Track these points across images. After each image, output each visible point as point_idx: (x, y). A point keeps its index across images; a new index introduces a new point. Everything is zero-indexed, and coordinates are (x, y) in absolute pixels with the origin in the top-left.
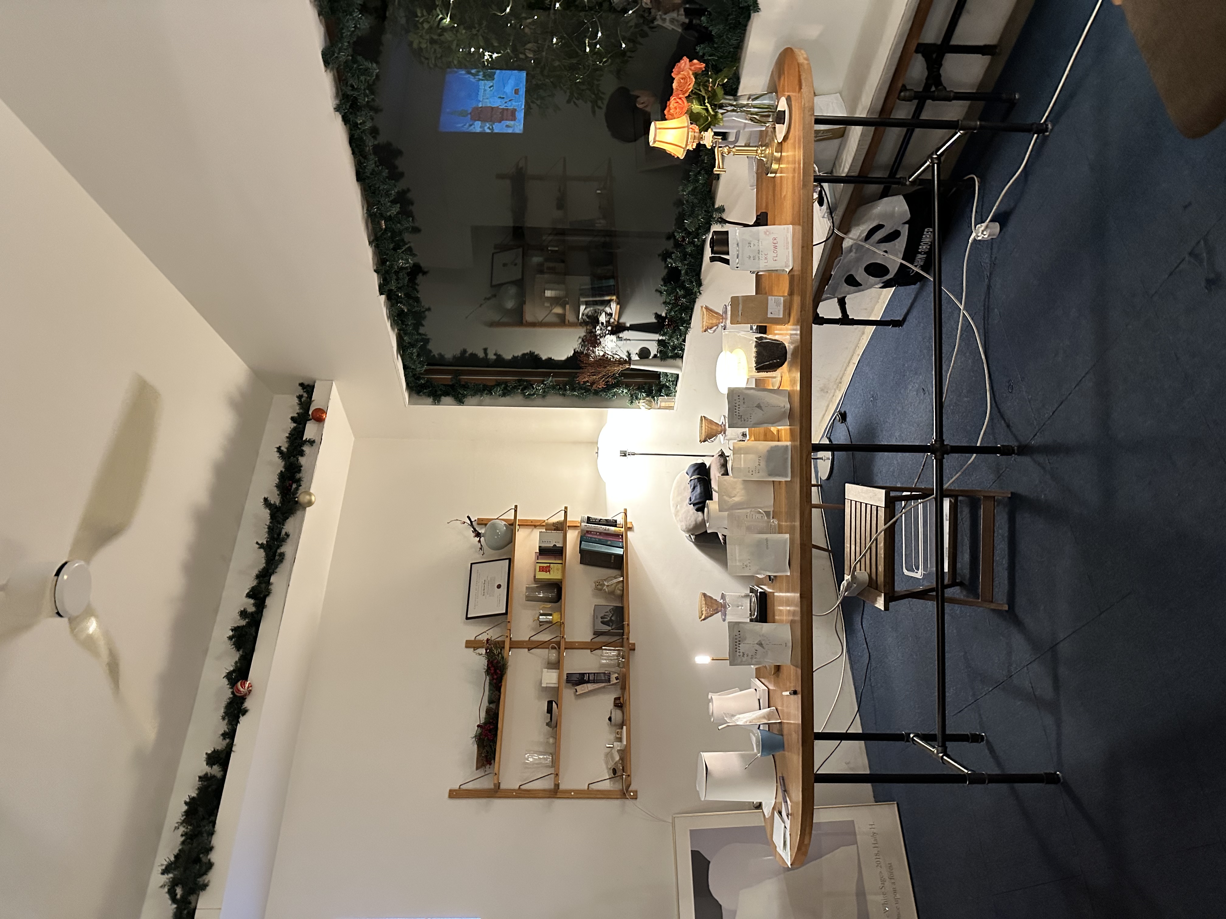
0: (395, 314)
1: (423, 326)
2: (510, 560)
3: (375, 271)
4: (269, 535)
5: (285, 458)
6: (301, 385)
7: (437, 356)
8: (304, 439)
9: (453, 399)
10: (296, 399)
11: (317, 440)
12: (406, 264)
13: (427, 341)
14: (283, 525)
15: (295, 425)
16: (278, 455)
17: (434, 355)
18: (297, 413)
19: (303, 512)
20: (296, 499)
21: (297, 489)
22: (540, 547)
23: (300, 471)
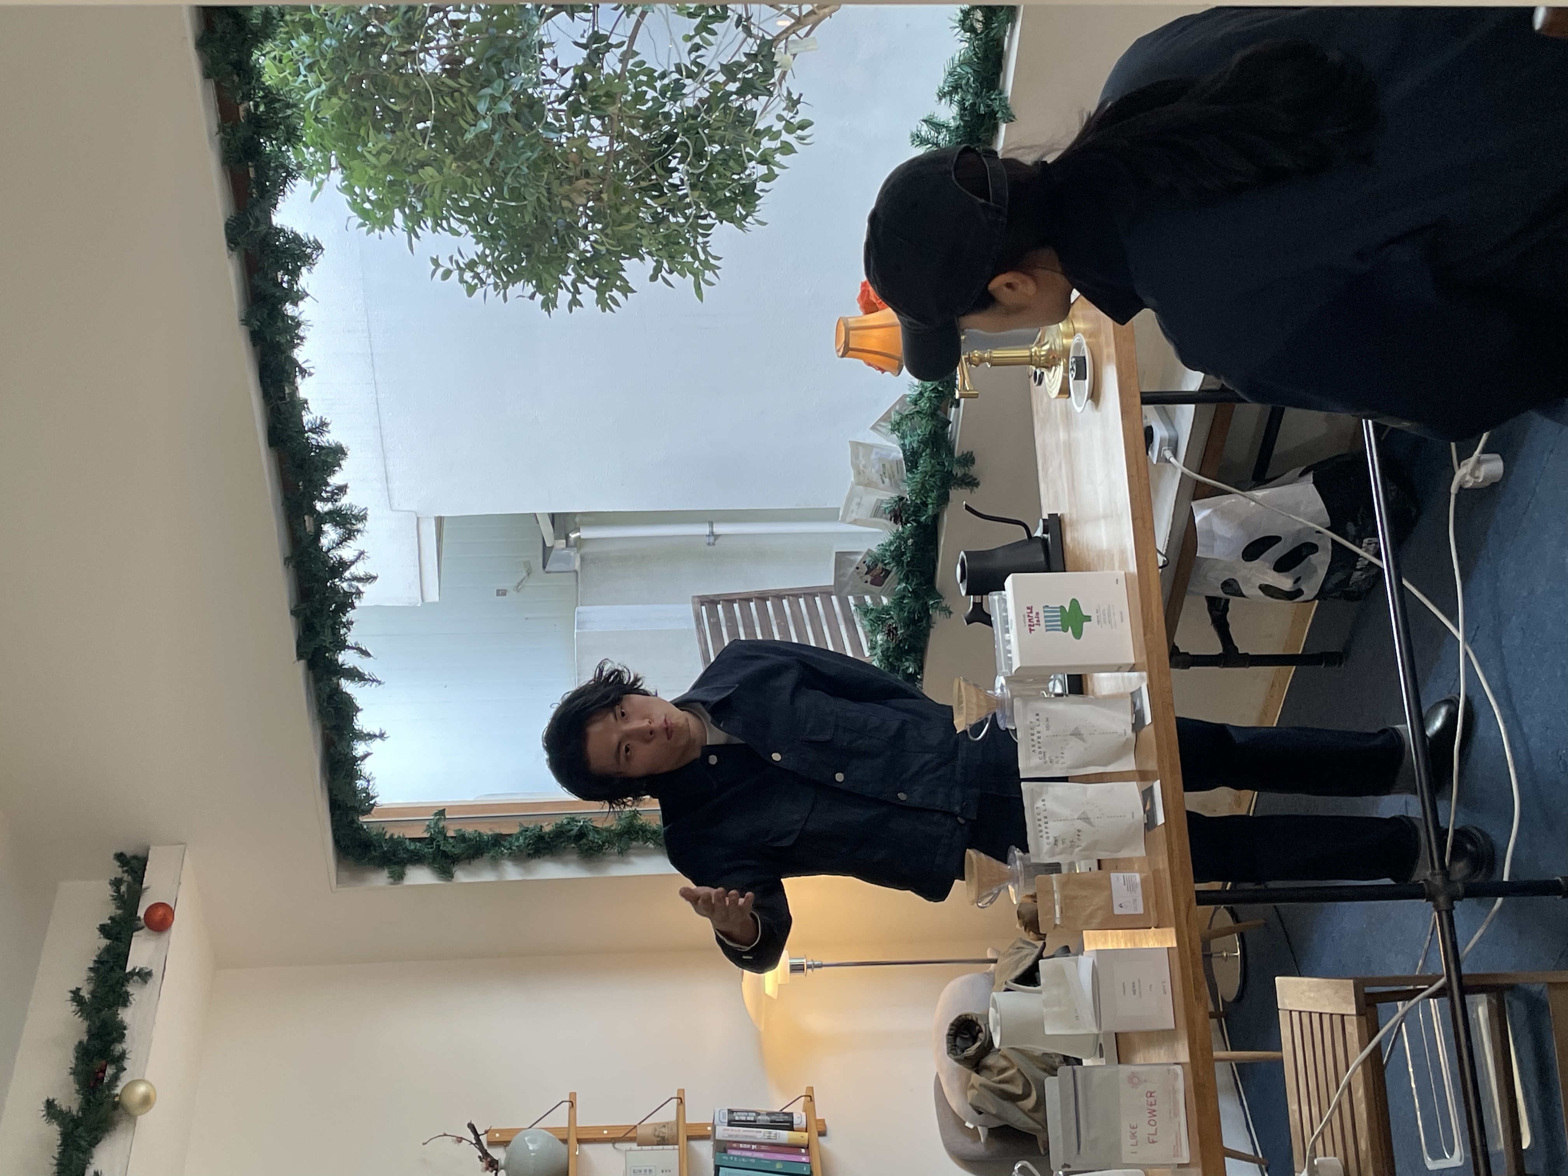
5: (89, 1013)
6: (119, 857)
8: (128, 969)
9: (429, 867)
10: (109, 887)
11: (157, 972)
14: (88, 1159)
15: (108, 941)
16: (73, 1007)
18: (112, 917)
19: (132, 1124)
20: (116, 1099)
21: (116, 1078)
23: (121, 1037)
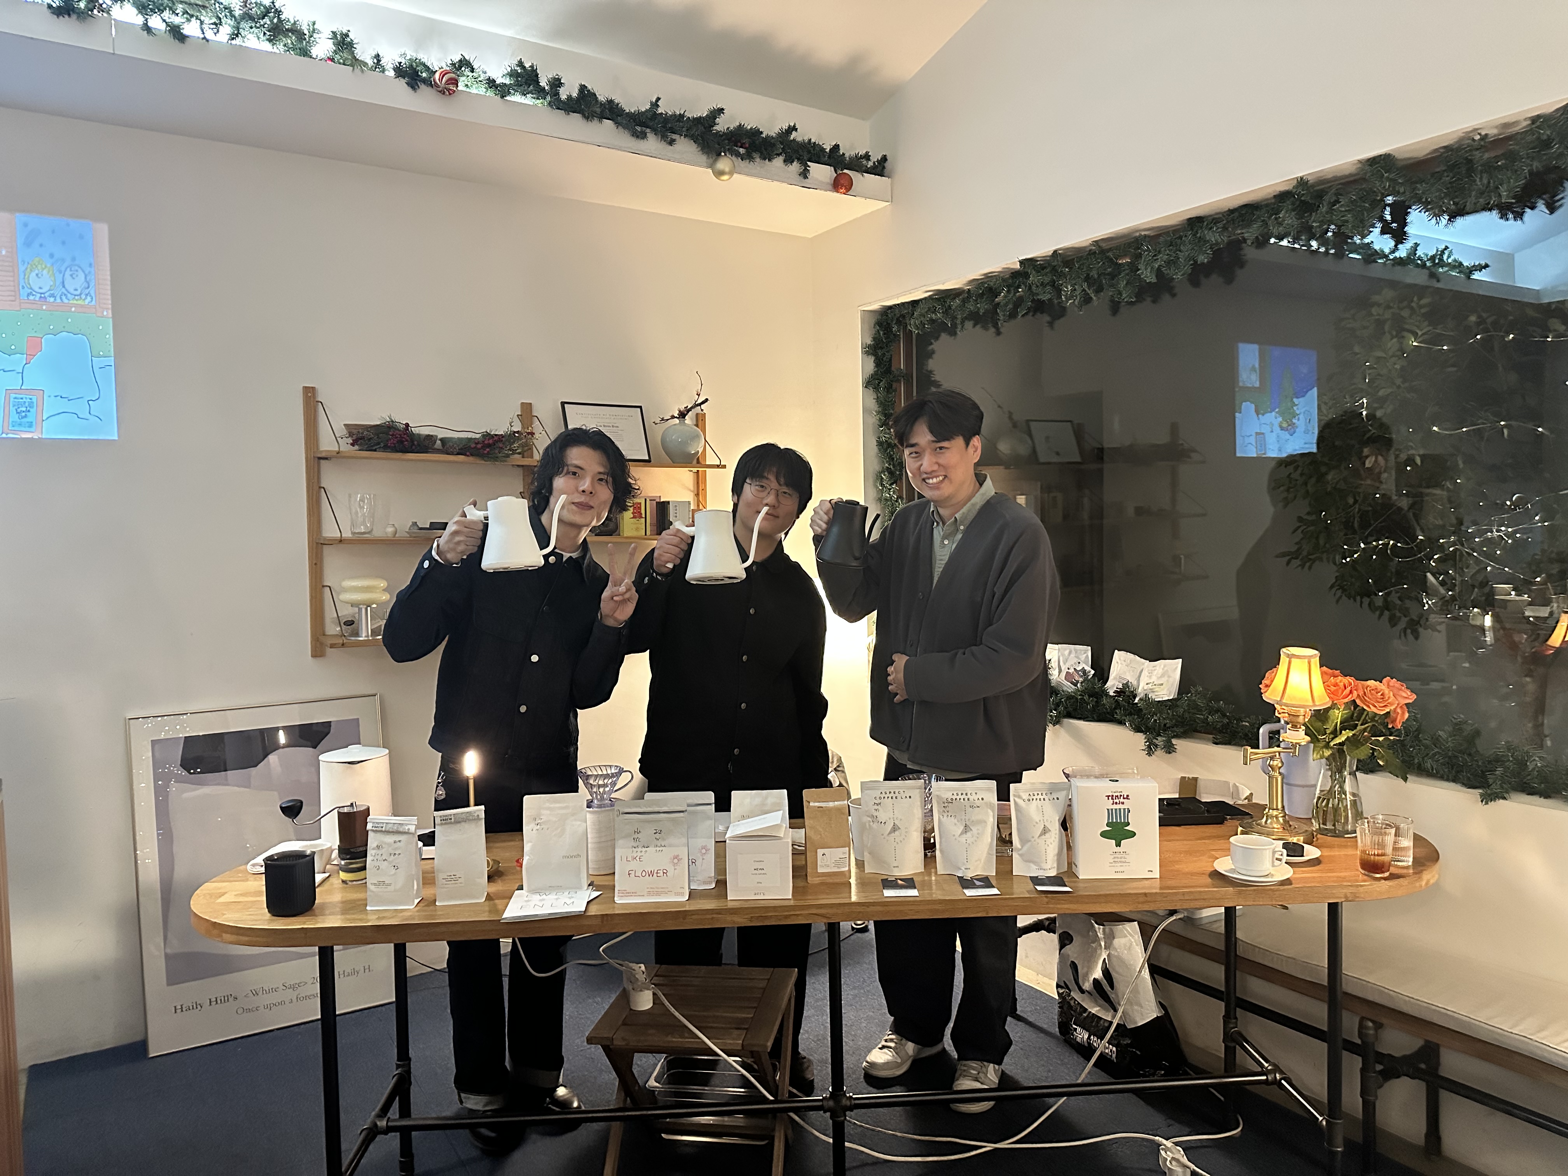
0: (992, 284)
1: (974, 326)
2: (649, 461)
3: (1055, 252)
4: (671, 116)
5: (780, 137)
6: (884, 159)
7: (930, 347)
8: (809, 163)
9: (872, 372)
10: (865, 152)
11: (807, 182)
12: (1066, 296)
13: (952, 332)
14: (686, 136)
15: (828, 150)
16: (785, 127)
17: (932, 344)
18: (844, 154)
19: (705, 164)
20: (723, 154)
21: (738, 155)
22: (668, 502)
23: (764, 159)
